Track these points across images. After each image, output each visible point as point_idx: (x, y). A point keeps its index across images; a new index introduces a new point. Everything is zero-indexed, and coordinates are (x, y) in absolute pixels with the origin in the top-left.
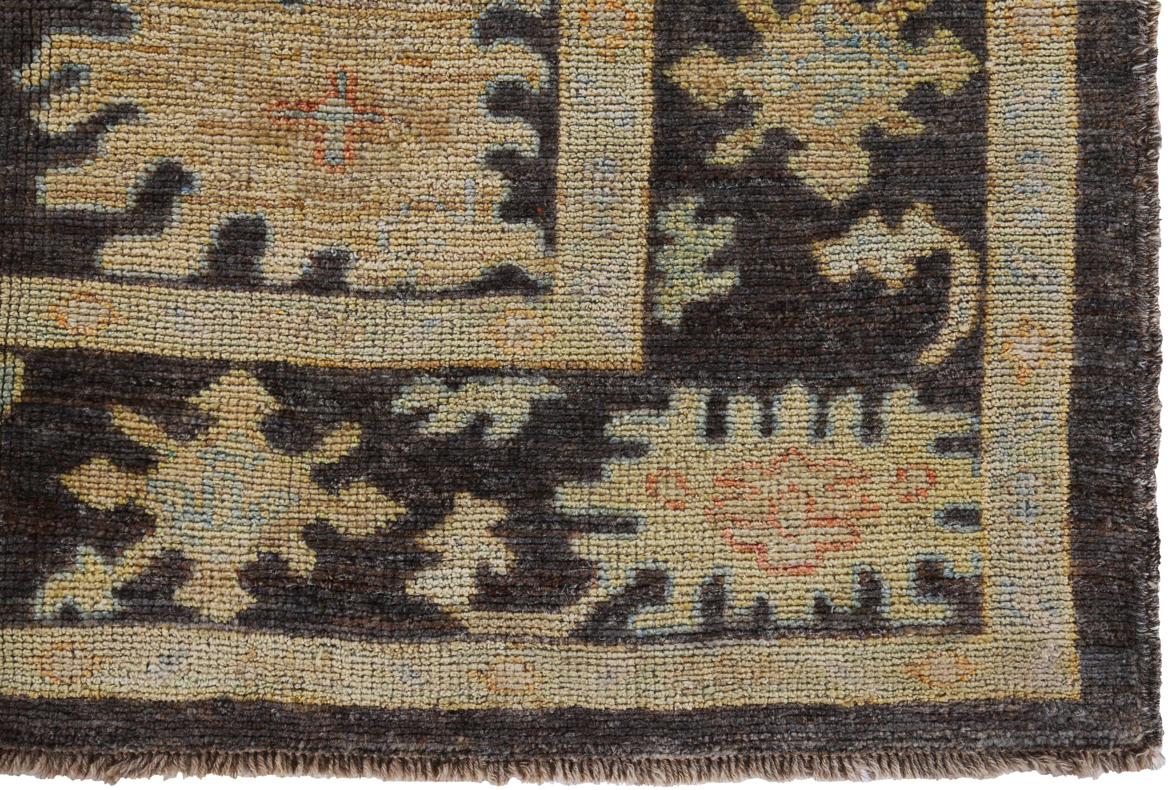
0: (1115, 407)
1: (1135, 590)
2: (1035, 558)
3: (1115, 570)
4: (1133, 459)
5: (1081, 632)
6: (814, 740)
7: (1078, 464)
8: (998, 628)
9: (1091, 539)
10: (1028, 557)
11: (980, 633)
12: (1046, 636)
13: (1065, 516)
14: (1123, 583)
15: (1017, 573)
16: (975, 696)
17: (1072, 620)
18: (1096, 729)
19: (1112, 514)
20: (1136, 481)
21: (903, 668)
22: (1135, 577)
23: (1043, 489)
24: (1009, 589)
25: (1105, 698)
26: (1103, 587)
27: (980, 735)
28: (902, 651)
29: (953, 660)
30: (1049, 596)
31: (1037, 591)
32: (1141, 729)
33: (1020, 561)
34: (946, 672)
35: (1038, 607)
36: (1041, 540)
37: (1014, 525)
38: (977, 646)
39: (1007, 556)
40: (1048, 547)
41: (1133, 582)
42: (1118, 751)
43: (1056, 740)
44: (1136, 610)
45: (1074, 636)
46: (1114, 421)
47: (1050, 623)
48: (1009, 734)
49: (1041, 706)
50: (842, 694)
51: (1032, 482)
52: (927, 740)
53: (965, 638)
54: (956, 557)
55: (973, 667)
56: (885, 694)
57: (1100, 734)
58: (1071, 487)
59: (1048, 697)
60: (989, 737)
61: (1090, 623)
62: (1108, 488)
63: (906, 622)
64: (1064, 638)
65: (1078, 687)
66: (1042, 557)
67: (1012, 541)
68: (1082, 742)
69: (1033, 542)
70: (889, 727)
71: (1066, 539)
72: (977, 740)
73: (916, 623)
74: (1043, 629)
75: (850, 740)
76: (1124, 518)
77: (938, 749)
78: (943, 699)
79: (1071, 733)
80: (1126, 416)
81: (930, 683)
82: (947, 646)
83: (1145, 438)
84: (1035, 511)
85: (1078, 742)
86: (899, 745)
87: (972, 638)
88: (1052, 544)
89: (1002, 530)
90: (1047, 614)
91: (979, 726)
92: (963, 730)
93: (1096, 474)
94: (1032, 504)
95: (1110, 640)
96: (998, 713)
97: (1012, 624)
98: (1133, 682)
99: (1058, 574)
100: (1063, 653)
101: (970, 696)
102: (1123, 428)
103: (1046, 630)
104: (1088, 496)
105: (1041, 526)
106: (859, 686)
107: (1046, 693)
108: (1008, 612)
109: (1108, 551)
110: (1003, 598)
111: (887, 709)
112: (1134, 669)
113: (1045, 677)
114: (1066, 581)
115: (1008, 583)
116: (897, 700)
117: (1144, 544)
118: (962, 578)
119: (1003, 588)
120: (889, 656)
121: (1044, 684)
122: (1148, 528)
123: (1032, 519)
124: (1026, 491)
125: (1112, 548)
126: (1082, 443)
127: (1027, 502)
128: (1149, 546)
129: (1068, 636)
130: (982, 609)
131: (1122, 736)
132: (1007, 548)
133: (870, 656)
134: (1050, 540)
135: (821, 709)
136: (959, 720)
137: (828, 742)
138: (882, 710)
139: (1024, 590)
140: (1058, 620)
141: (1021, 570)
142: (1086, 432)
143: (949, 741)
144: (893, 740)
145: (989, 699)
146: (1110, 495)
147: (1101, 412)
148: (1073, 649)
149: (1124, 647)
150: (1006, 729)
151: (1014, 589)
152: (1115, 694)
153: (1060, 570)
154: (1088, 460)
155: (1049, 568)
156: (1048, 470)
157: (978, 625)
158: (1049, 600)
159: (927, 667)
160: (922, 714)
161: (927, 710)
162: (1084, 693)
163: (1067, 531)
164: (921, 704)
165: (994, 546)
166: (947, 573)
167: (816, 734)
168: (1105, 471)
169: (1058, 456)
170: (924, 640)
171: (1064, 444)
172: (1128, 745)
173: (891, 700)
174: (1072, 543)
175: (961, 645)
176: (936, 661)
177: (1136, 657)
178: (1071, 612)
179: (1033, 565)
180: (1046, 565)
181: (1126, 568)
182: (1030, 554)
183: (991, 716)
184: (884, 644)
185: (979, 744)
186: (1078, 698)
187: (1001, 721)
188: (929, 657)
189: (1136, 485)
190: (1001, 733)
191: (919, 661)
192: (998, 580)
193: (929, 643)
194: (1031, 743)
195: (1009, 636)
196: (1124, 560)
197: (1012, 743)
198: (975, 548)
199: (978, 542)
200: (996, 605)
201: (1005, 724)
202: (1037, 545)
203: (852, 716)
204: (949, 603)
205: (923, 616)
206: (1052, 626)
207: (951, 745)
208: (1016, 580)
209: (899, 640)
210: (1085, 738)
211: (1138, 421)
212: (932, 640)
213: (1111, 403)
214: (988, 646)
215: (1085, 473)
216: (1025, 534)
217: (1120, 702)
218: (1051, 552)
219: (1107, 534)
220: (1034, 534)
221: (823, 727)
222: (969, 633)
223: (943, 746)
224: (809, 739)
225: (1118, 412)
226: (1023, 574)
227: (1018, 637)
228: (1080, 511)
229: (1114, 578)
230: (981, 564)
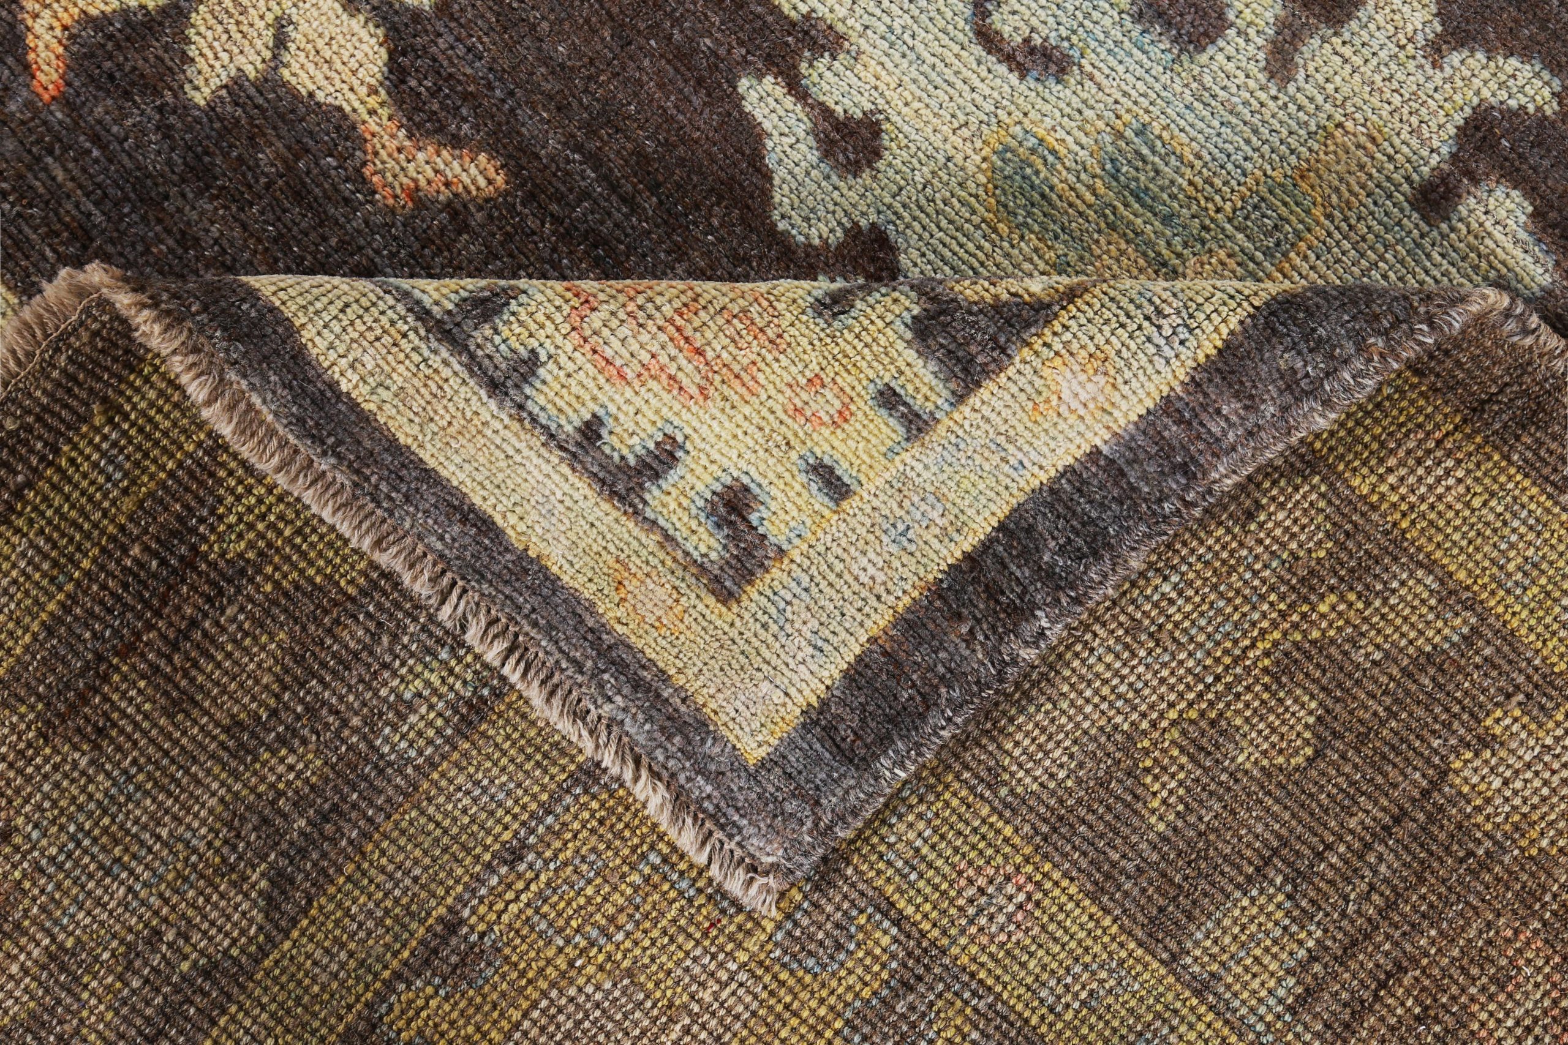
0: (1092, 522)
1: (922, 716)
2: (856, 587)
3: (923, 678)
4: (1059, 588)
5: (824, 704)
6: (446, 545)
7: (998, 540)
8: (747, 616)
9: (931, 626)
10: (851, 580)
11: (724, 603)
12: (785, 670)
13: (930, 577)
14: (918, 699)
15: (823, 585)
16: (653, 656)
17: (828, 682)
18: (737, 810)
19: (978, 621)
20: (1038, 613)
21: (611, 561)
22: (936, 704)
23: (937, 531)
24: (798, 591)
25: (778, 789)
26: (892, 683)
27: (618, 699)
28: (628, 544)
29: (670, 602)
30: (831, 637)
31: (824, 619)
32: (780, 853)
33: (839, 576)
34: (650, 606)
35: (809, 635)
36: (880, 577)
37: (871, 537)
38: (708, 612)
39: (831, 559)
40: (881, 590)
41: (928, 708)
42: (738, 853)
43: (689, 779)
44: (901, 737)
45: (814, 701)
46: (1077, 534)
47: (804, 662)
48: (647, 727)
49: (708, 732)
50: (521, 527)
51: (935, 515)
52: (561, 651)
53: (703, 593)
54: (781, 513)
55: (682, 627)
56: (566, 566)
57: (736, 818)
58: (967, 556)
59: (725, 732)
60: (625, 710)
61: (842, 702)
62: (1003, 593)
63: (661, 522)
64: (800, 691)
65: (762, 752)
66: (865, 593)
67: (852, 550)
68: (711, 808)
69: (871, 570)
70: (535, 601)
71: (906, 600)
72: (610, 700)
73: (671, 532)
74: (790, 661)
75: (483, 577)
76: (987, 637)
77: (563, 670)
78: (619, 628)
79: (709, 789)
80: (1094, 540)
81: (623, 600)
82: (678, 583)
83: (1091, 580)
84: (906, 543)
85: (706, 804)
86: (527, 628)
87: (711, 600)
88: (888, 592)
89: (853, 530)
90: (810, 650)
91: (626, 690)
92: (606, 676)
93: (1005, 567)
94: (911, 534)
95: (844, 740)
96: (658, 695)
97: (765, 626)
98: (824, 801)
99: (861, 624)
100: (784, 705)
101: (648, 651)
102: (1079, 549)
103: (792, 665)
104: (975, 581)
105: (896, 564)
106: (548, 536)
107: (725, 724)
108: (773, 610)
109: (936, 652)
110: (782, 592)
111: (553, 582)
112: (840, 792)
113: (742, 708)
114: (863, 639)
115: (805, 584)
116: (571, 583)
117: (978, 682)
118: (764, 537)
119: (793, 584)
120: (609, 536)
121: (733, 714)
122: (999, 672)
123: (894, 548)
124: (918, 516)
125: (942, 655)
126: (1024, 524)
127: (908, 528)
128: (981, 691)
129: (807, 692)
130: (751, 583)
131: (754, 841)
132: (840, 551)
133: (591, 519)
134: (890, 585)
135: (484, 522)
136: (613, 663)
137: (458, 558)
138: (547, 578)
139: (812, 605)
140: (814, 668)
141: (831, 585)
142: (1039, 518)
143: (582, 673)
144: (527, 616)
145: (663, 672)
146: (997, 602)
147: (1074, 512)
148: (798, 711)
149: (851, 761)
150: (650, 719)
151: (804, 595)
152: (794, 796)
153: (868, 623)
154: (1012, 547)
155: (860, 610)
156: (962, 518)
157: (731, 594)
158: (827, 641)
159: (635, 582)
160: (582, 622)
161: (590, 623)
162: (762, 764)
163: (916, 594)
164: (591, 608)
165: (829, 538)
166: (754, 518)
167: (454, 540)
168: (1018, 574)
169: (987, 514)
170: (661, 555)
171: (1007, 510)
172: (753, 857)
173: (566, 578)
174: (908, 610)
175: (693, 596)
176: (652, 586)
177: (852, 782)
178: (837, 675)
179: (848, 594)
180: (860, 604)
181: (937, 687)
182: (856, 579)
183: (648, 691)
184: (617, 521)
185: (607, 707)
186: (751, 762)
187: (652, 706)
188: (648, 575)
189: (1035, 617)
190: (640, 717)
191: (634, 570)
192: (797, 573)
193: (663, 562)
194: (661, 758)
195: (748, 635)
196: (942, 678)
197: (641, 739)
198: (809, 522)
199: (818, 519)
200: (769, 593)
201: (654, 713)
202: (872, 578)
203: (508, 557)
204: (725, 547)
205: (686, 533)
206: (802, 668)
207: (580, 678)
208: (814, 590)
209: (636, 531)
210: (717, 806)
211: (1102, 557)
212: (669, 562)
213: (1094, 514)
214: (719, 623)
215: (995, 555)
216: (871, 555)
217: (789, 807)
218: (878, 597)
219: (952, 637)
220: (881, 564)
221: (467, 540)
222: (713, 593)
223: (570, 673)
224: (441, 538)
225: (1091, 529)
226: (827, 590)
227: (757, 644)
228: (949, 588)
229: (914, 685)
230: (796, 541)
